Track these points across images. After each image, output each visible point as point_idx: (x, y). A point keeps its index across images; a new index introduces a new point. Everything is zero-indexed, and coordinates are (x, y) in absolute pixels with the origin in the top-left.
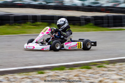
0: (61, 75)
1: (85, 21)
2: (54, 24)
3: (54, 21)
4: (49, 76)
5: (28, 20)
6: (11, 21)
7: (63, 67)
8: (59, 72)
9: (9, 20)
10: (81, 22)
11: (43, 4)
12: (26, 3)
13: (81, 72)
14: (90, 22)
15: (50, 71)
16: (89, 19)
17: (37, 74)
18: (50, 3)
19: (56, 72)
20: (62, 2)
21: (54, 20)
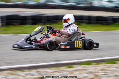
0: (88, 69)
1: (113, 20)
3: (83, 20)
4: (77, 70)
5: (58, 20)
7: (90, 62)
8: (87, 67)
9: (41, 20)
10: (108, 21)
11: (73, 5)
12: (57, 4)
13: (106, 67)
14: (116, 21)
15: (78, 66)
16: (116, 18)
17: (66, 68)
18: (79, 4)
19: (84, 67)
20: (91, 3)
21: (82, 20)
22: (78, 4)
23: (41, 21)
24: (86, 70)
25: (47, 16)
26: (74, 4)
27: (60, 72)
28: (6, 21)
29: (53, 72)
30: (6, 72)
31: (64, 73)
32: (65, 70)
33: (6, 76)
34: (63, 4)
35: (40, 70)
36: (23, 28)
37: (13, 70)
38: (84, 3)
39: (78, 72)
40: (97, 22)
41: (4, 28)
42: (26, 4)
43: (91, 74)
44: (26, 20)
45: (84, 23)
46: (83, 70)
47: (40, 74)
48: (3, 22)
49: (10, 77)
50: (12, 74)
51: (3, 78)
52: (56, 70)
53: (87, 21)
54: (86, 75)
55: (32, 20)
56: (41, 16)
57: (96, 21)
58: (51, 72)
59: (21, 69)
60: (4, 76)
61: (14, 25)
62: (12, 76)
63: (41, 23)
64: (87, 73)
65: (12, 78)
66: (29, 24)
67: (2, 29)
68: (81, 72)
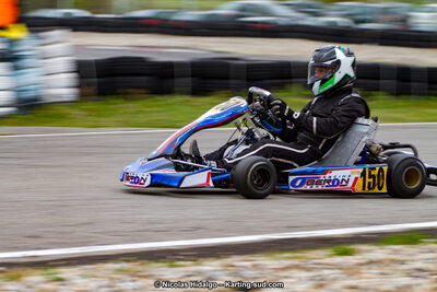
0: (410, 258)
2: (381, 93)
3: (381, 82)
4: (371, 262)
5: (291, 78)
6: (232, 82)
7: (416, 235)
8: (404, 251)
9: (228, 78)
11: (340, 24)
12: (282, 21)
15: (373, 247)
17: (330, 256)
19: (396, 252)
20: (404, 20)
21: (378, 79)
22: (358, 22)
23: (225, 82)
24: (402, 262)
25: (248, 65)
26: (341, 21)
27: (308, 270)
28: (96, 80)
29: (285, 269)
30: (111, 266)
31: (326, 272)
32: (328, 260)
33: (111, 279)
34: (302, 19)
35: (237, 261)
36: (158, 106)
37: (134, 261)
38: (381, 17)
39: (375, 270)
40: (429, 89)
41: (90, 106)
42: (166, 20)
43: (424, 278)
44: (172, 77)
45: (383, 90)
46: (393, 261)
47: (235, 274)
48: (89, 85)
49: (128, 285)
50: (136, 275)
51: (100, 287)
52: (296, 262)
53: (394, 82)
54: (406, 281)
55: (192, 76)
56: (227, 65)
57: (426, 85)
58: (277, 270)
59: (164, 258)
60: (106, 282)
61: (126, 93)
62: (134, 281)
63: (228, 88)
64: (409, 275)
65: (135, 289)
66: (182, 93)
67: (84, 110)
68: (386, 270)
